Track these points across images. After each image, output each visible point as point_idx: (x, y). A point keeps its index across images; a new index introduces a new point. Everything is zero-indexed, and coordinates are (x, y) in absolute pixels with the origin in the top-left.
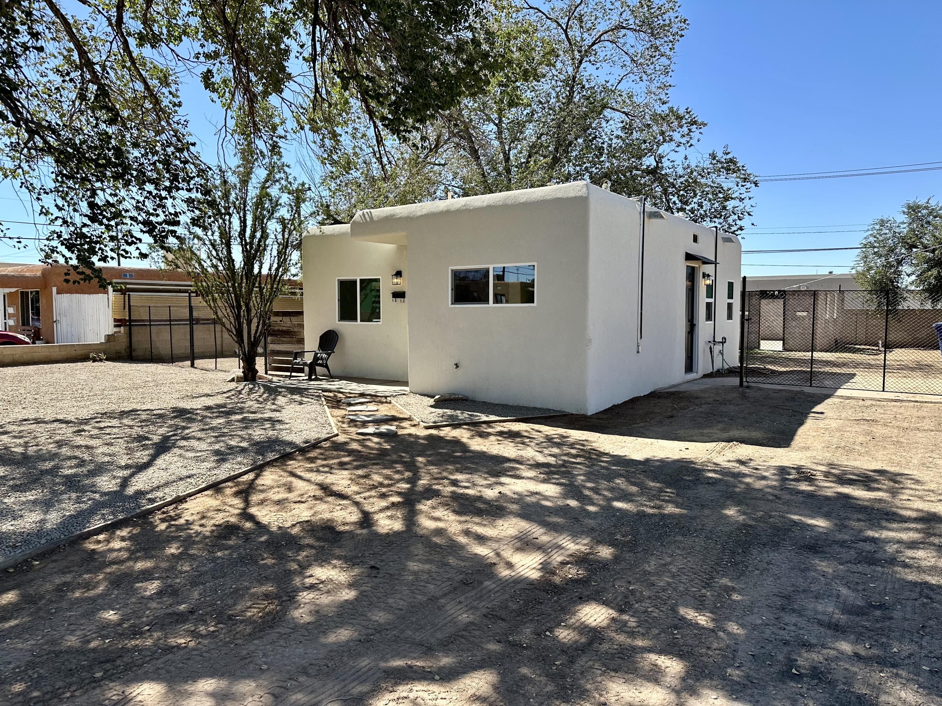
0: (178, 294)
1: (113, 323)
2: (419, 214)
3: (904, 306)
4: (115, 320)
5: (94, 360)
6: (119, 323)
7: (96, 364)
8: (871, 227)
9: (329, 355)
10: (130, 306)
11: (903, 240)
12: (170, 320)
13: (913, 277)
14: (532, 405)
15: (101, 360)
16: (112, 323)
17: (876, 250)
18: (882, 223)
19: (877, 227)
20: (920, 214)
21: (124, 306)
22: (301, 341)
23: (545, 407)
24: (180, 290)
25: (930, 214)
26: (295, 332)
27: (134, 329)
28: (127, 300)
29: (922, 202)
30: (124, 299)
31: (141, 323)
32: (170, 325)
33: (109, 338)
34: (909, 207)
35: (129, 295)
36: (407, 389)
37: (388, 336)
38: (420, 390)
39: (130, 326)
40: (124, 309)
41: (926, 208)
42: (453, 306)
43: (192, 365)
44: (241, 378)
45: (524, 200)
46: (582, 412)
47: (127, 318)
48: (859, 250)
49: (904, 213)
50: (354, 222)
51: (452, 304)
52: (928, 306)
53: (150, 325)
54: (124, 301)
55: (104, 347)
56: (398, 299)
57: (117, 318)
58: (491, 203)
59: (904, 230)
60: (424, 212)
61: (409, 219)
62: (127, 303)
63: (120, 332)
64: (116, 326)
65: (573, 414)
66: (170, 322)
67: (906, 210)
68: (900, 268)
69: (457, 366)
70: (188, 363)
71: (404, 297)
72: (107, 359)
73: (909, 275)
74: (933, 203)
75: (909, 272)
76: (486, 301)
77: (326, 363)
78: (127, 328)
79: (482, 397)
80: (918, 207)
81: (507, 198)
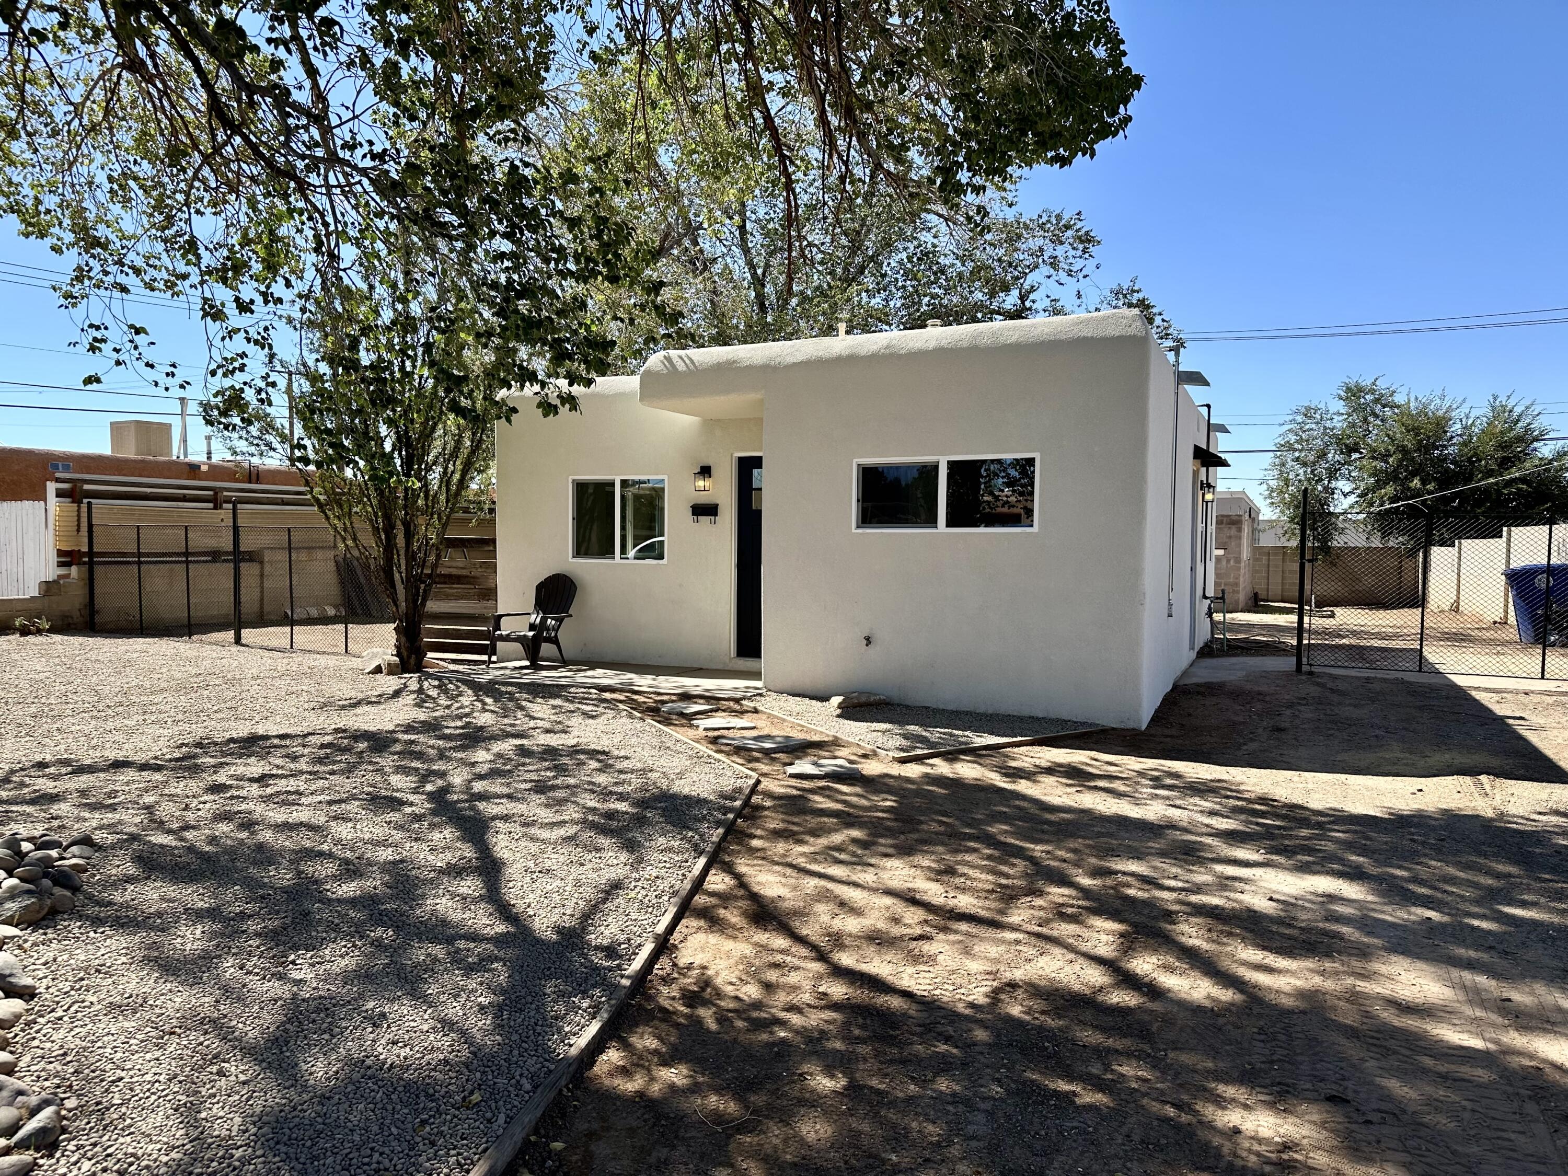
0: (181, 504)
1: (56, 559)
2: (792, 360)
3: (1338, 541)
4: (60, 553)
5: (25, 632)
6: (67, 558)
7: (31, 639)
8: (1291, 417)
9: (560, 620)
10: (90, 526)
11: (1339, 440)
12: (187, 554)
13: (1352, 499)
14: (1026, 712)
15: (39, 632)
16: (53, 558)
17: (1297, 454)
18: (1308, 413)
19: (1299, 418)
20: (1362, 400)
21: (79, 526)
22: (490, 594)
23: (1053, 715)
24: (185, 496)
25: (1377, 401)
26: (474, 577)
27: (99, 570)
28: (84, 515)
29: (1366, 382)
30: (79, 511)
31: (119, 559)
32: (187, 562)
33: (49, 588)
34: (1349, 389)
35: (89, 504)
36: (759, 684)
37: (681, 585)
38: (787, 684)
39: (91, 564)
40: (78, 531)
41: (1372, 392)
42: (860, 531)
43: (238, 641)
44: (396, 665)
45: (1014, 339)
46: (1131, 725)
47: (85, 549)
48: (1272, 454)
49: (1341, 398)
50: (648, 373)
51: (858, 527)
52: (1376, 543)
53: (139, 563)
54: (79, 516)
55: (38, 605)
56: (703, 519)
57: (64, 548)
58: (944, 343)
59: (1339, 424)
60: (800, 357)
61: (768, 370)
62: (84, 520)
63: (68, 576)
64: (61, 564)
65: (1113, 729)
66: (187, 556)
67: (1343, 394)
68: (1334, 484)
69: (868, 641)
70: (231, 634)
71: (716, 514)
72: (53, 630)
73: (1345, 495)
74: (1382, 384)
75: (1347, 489)
76: (932, 521)
77: (556, 636)
78: (85, 568)
79: (923, 697)
80: (1361, 390)
81: (975, 336)
